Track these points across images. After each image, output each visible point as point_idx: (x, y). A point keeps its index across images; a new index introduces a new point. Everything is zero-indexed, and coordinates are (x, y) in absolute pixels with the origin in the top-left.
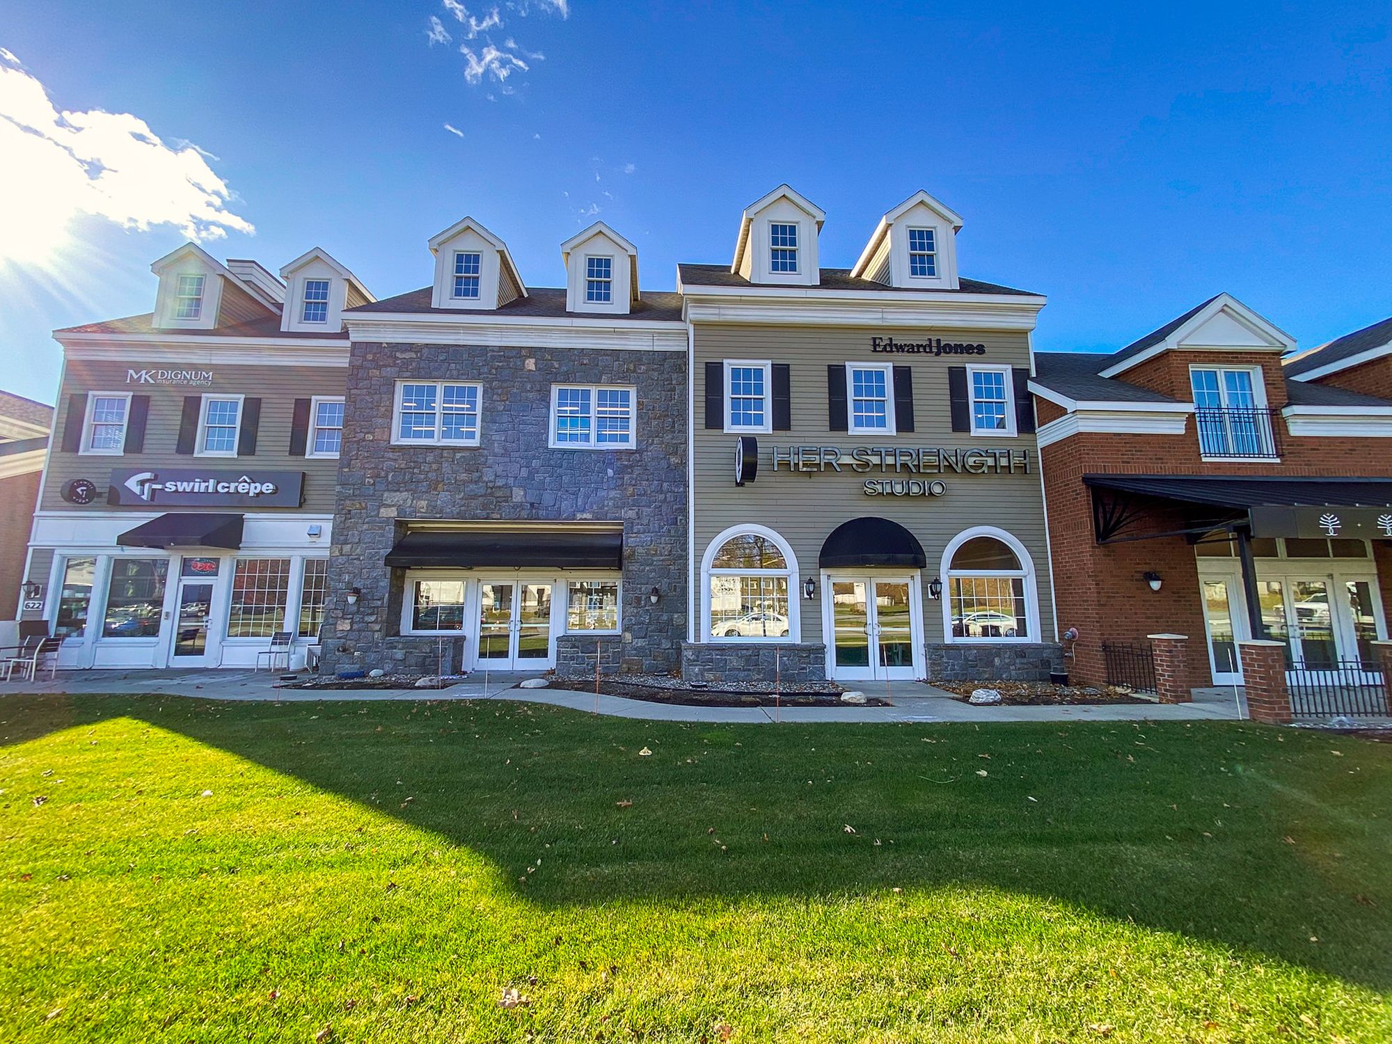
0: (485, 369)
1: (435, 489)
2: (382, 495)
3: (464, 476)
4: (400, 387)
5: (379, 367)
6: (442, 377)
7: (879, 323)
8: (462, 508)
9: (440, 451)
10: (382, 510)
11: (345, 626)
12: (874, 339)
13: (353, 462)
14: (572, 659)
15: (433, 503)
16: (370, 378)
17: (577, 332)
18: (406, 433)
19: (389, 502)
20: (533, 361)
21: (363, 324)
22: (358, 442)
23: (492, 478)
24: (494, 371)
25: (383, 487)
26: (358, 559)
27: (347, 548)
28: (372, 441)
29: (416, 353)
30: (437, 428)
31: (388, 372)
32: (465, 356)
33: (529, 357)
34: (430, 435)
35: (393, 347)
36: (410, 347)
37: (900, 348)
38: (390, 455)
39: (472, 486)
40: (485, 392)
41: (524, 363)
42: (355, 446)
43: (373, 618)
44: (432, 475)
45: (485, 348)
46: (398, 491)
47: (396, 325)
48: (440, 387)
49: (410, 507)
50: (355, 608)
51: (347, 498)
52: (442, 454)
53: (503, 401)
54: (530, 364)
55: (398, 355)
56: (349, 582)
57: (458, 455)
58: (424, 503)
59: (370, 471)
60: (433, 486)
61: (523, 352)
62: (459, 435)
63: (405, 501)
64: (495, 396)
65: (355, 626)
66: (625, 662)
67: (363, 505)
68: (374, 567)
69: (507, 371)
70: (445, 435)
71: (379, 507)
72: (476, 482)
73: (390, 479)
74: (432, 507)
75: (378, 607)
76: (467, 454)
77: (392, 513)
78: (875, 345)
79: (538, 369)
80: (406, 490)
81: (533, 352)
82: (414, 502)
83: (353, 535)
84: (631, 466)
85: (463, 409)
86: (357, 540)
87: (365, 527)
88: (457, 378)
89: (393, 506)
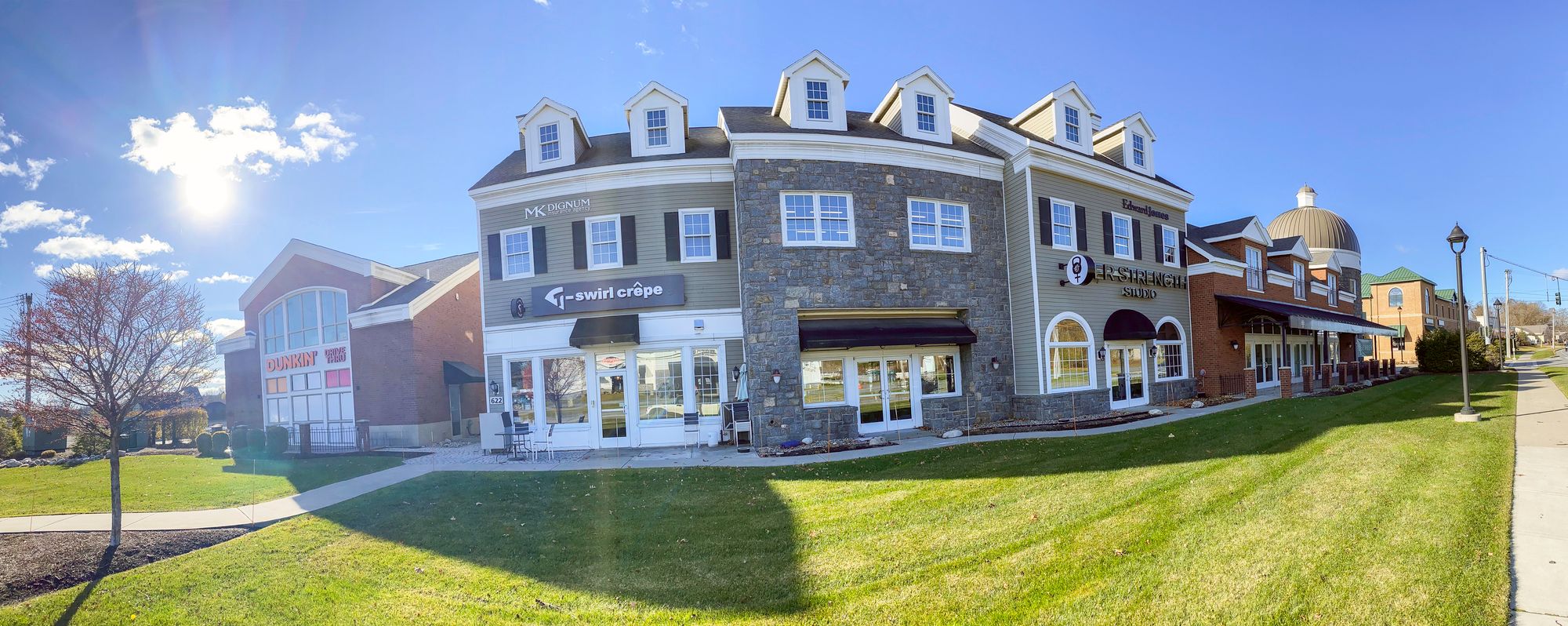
0: (855, 182)
1: (827, 283)
2: (785, 290)
3: (849, 272)
4: (783, 196)
5: (766, 182)
6: (819, 188)
7: (1126, 190)
8: (851, 299)
9: (826, 252)
10: (787, 302)
11: (770, 403)
12: (1123, 200)
13: (756, 263)
15: (827, 295)
17: (925, 156)
18: (791, 237)
19: (791, 295)
20: (892, 176)
22: (758, 245)
23: (871, 274)
24: (861, 184)
25: (784, 283)
26: (773, 345)
27: (762, 336)
28: (769, 244)
29: (796, 167)
30: (818, 231)
31: (776, 184)
32: (837, 171)
33: (888, 173)
34: (812, 237)
35: (775, 163)
36: (790, 162)
37: (1135, 208)
38: (787, 256)
39: (856, 281)
40: (856, 201)
41: (885, 178)
42: (756, 249)
43: (792, 394)
44: (824, 272)
45: (852, 164)
46: (797, 286)
47: (776, 144)
48: (816, 197)
49: (809, 298)
50: (775, 388)
51: (756, 293)
52: (828, 253)
53: (873, 209)
54: (890, 179)
55: (780, 169)
56: (768, 366)
57: (842, 255)
58: (819, 295)
59: (771, 270)
60: (826, 280)
61: (884, 170)
62: (835, 237)
63: (804, 293)
64: (865, 205)
65: (779, 403)
67: (771, 299)
68: (786, 350)
69: (872, 185)
70: (826, 238)
71: (784, 300)
72: (859, 277)
73: (789, 275)
74: (827, 299)
75: (795, 385)
76: (849, 253)
77: (795, 304)
78: (1124, 204)
79: (897, 184)
80: (804, 285)
81: (891, 169)
82: (812, 294)
83: (766, 324)
85: (836, 215)
86: (769, 329)
87: (774, 317)
88: (829, 190)
89: (795, 298)
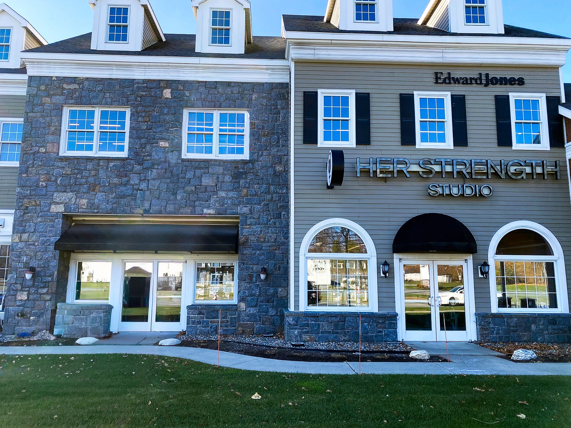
0: (133, 97)
1: (94, 190)
2: (53, 195)
3: (116, 180)
4: (66, 111)
5: (49, 96)
6: (99, 104)
7: (440, 60)
8: (114, 205)
9: (97, 161)
10: (53, 207)
11: (23, 296)
12: (436, 73)
13: (30, 169)
14: (199, 323)
15: (92, 201)
16: (42, 104)
17: (204, 68)
18: (71, 147)
19: (58, 200)
20: (169, 91)
21: (37, 62)
22: (34, 154)
23: (137, 182)
24: (139, 99)
25: (53, 188)
26: (34, 245)
27: (25, 236)
28: (45, 153)
29: (79, 84)
30: (96, 142)
31: (58, 99)
32: (117, 87)
33: (166, 88)
34: (90, 148)
35: (60, 80)
36: (74, 80)
37: (457, 81)
38: (60, 164)
39: (123, 188)
40: (132, 115)
41: (162, 93)
42: (32, 156)
43: (45, 291)
44: (91, 180)
45: (132, 81)
46: (65, 191)
47: (63, 63)
48: (98, 111)
49: (74, 204)
50: (31, 283)
51: (25, 197)
52: (98, 163)
53: (147, 122)
54: (167, 93)
55: (65, 86)
56: (26, 263)
57: (111, 164)
58: (85, 201)
59: (43, 177)
60: (92, 188)
61: (162, 84)
62: (112, 148)
63: (70, 199)
64: (140, 118)
65: (31, 297)
66: (240, 325)
67: (38, 202)
68: (46, 251)
69: (149, 99)
70: (102, 148)
71: (50, 204)
72: (125, 185)
73: (59, 182)
74: (91, 205)
75: (49, 282)
76: (118, 163)
77: (61, 209)
78: (437, 78)
79: (173, 97)
80: (71, 191)
81: (169, 84)
82: (78, 200)
83: (30, 226)
84: (245, 173)
85: (114, 128)
86: (33, 230)
87: (39, 219)
88: (111, 104)
89: (61, 203)
